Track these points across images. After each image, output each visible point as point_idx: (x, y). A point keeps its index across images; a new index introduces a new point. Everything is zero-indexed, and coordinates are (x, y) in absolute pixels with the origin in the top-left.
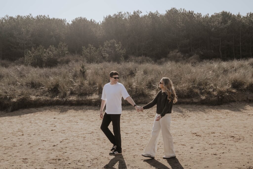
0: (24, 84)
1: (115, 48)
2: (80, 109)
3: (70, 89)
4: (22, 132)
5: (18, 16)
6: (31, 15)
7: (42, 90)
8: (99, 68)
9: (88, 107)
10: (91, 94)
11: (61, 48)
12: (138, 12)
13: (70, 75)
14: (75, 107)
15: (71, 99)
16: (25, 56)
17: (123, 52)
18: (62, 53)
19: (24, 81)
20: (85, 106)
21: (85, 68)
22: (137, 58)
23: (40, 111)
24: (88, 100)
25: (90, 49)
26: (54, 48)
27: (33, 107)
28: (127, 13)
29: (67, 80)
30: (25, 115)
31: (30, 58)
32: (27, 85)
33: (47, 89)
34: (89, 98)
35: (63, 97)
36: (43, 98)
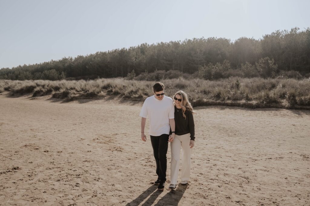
0: (200, 91)
1: (268, 64)
2: (233, 108)
3: (228, 96)
4: (200, 116)
5: (194, 38)
6: (203, 37)
7: (210, 96)
8: (249, 82)
9: (238, 108)
10: (241, 99)
11: (225, 64)
12: (296, 29)
13: (229, 86)
14: (230, 107)
15: (228, 102)
16: (199, 70)
17: (275, 67)
18: (226, 68)
19: (199, 89)
20: (236, 107)
21: (239, 82)
22: (287, 72)
23: (209, 108)
24: (238, 103)
25: (247, 65)
26: (220, 65)
27: (205, 106)
28: (285, 31)
29: (226, 90)
30: (200, 110)
31: (203, 72)
32: (201, 92)
33: (213, 95)
34: (238, 102)
35: (223, 101)
36: (211, 101)
